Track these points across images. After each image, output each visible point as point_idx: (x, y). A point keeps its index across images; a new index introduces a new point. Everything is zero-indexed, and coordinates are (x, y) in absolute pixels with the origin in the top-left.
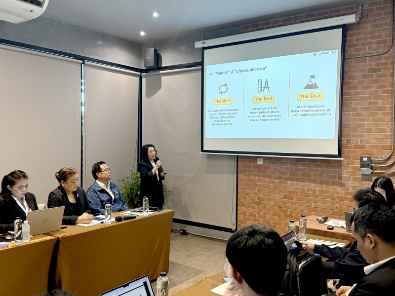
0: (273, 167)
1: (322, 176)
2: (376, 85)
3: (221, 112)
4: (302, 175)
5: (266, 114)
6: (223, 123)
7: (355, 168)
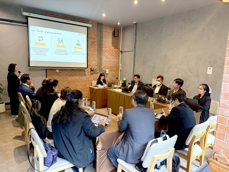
0: (63, 72)
1: (80, 74)
2: (94, 47)
3: (40, 49)
4: (74, 75)
5: (62, 52)
6: (41, 54)
7: (89, 72)
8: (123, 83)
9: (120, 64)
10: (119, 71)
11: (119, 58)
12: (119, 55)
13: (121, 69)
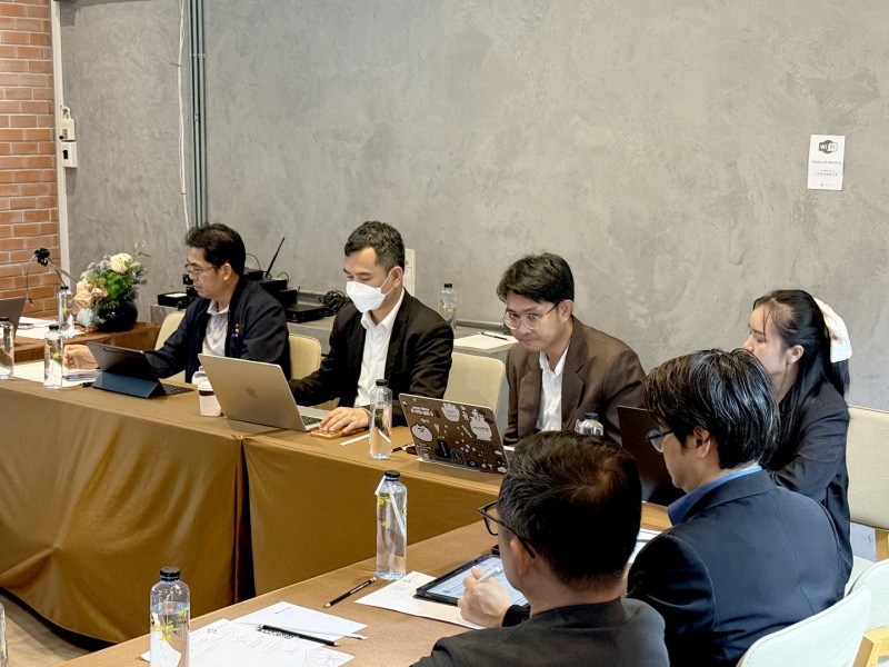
8: (104, 300)
9: (59, 112)
10: (54, 179)
11: (50, 54)
12: (48, 25)
13: (72, 162)
